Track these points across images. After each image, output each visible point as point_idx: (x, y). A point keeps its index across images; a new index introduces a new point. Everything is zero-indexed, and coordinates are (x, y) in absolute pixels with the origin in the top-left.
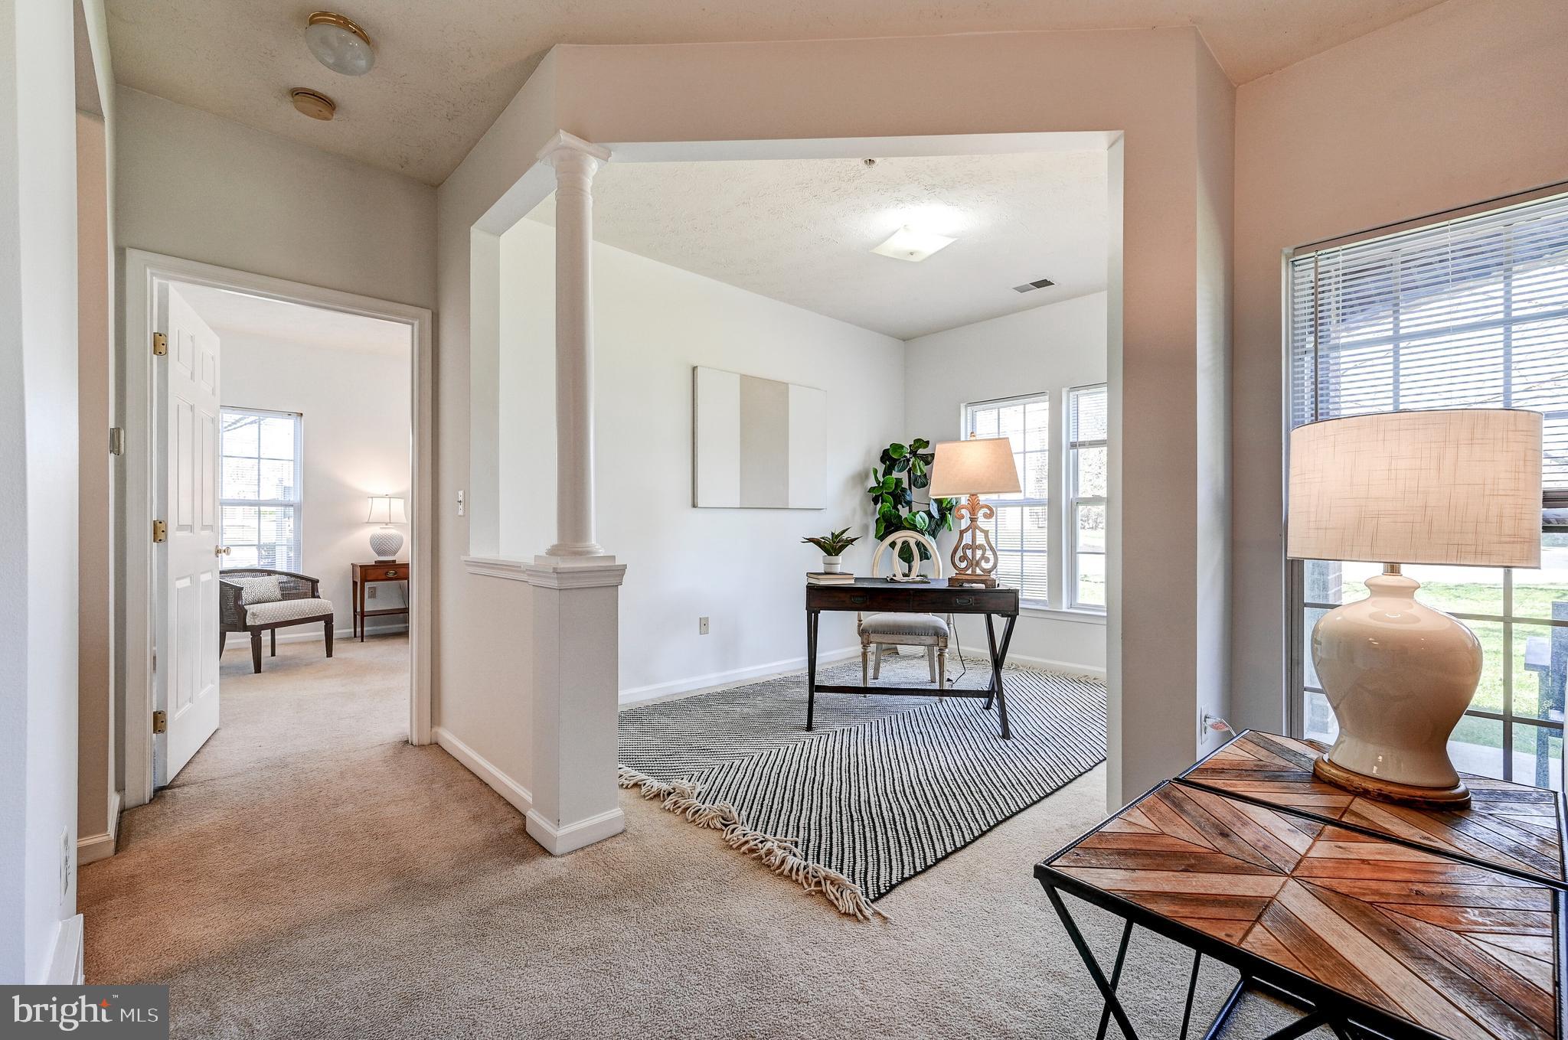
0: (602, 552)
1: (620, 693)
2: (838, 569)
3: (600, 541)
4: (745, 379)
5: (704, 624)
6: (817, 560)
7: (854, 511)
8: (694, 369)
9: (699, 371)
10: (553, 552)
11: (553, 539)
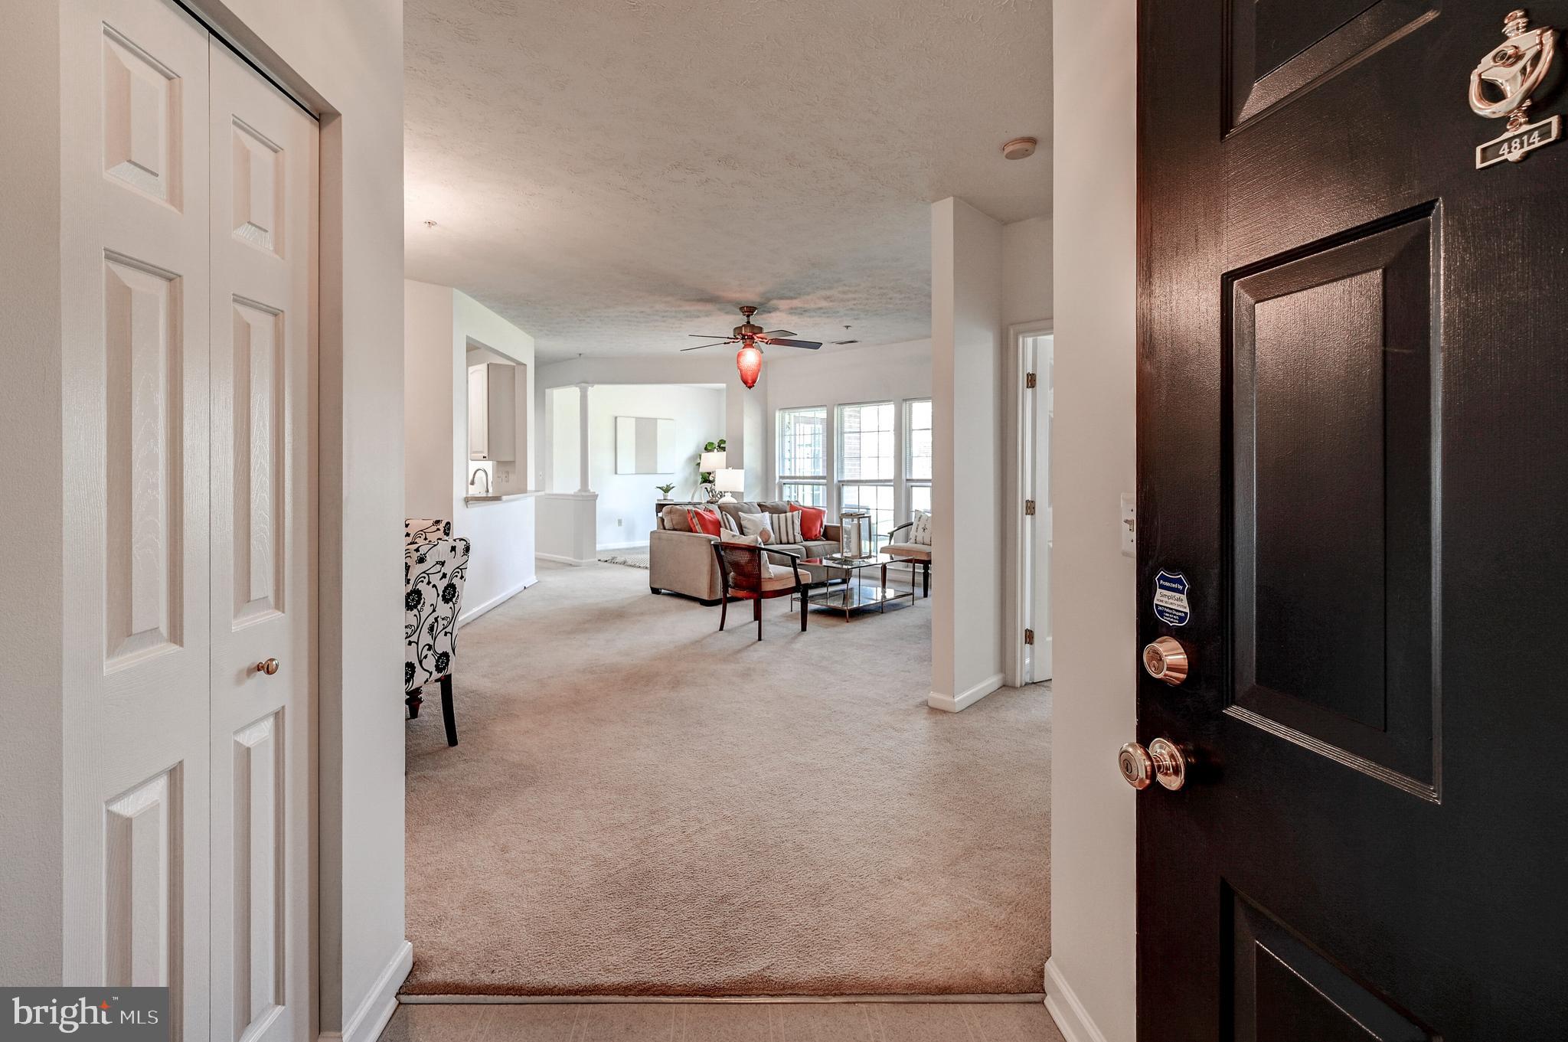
0: (592, 491)
1: (597, 546)
2: (669, 498)
3: (592, 488)
4: (638, 419)
5: (620, 522)
6: (660, 495)
7: (690, 474)
8: (616, 418)
9: (618, 419)
10: (580, 491)
11: (579, 488)
